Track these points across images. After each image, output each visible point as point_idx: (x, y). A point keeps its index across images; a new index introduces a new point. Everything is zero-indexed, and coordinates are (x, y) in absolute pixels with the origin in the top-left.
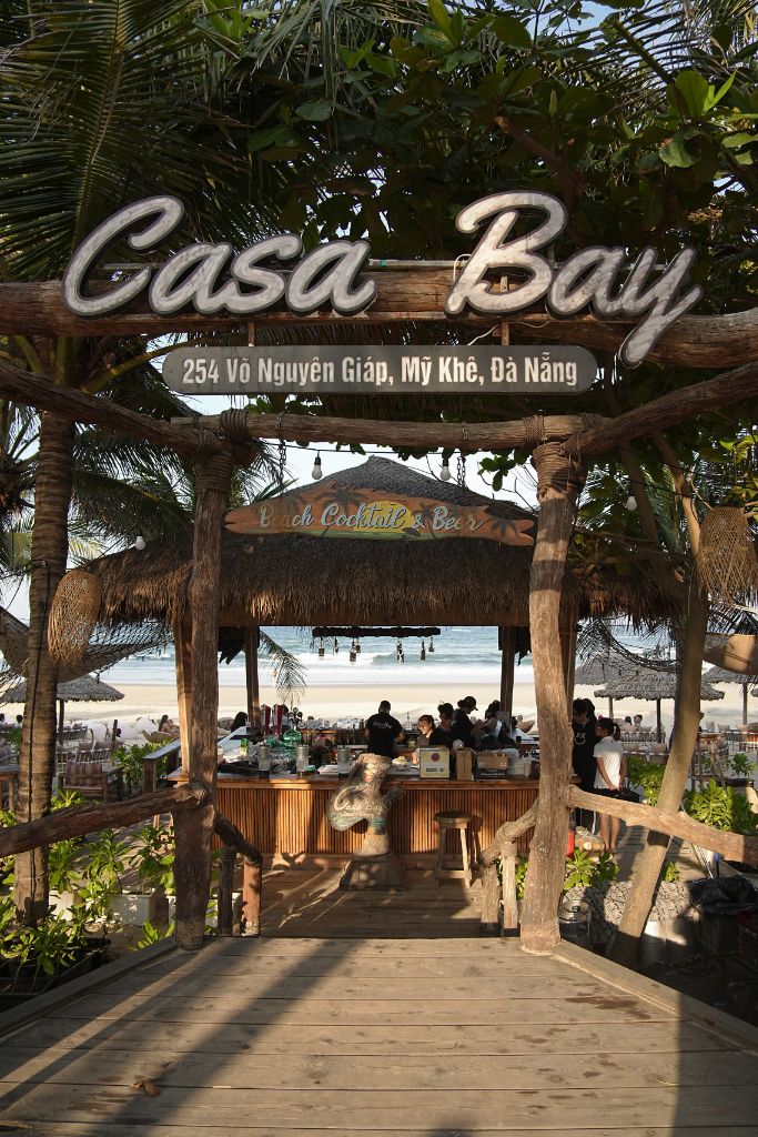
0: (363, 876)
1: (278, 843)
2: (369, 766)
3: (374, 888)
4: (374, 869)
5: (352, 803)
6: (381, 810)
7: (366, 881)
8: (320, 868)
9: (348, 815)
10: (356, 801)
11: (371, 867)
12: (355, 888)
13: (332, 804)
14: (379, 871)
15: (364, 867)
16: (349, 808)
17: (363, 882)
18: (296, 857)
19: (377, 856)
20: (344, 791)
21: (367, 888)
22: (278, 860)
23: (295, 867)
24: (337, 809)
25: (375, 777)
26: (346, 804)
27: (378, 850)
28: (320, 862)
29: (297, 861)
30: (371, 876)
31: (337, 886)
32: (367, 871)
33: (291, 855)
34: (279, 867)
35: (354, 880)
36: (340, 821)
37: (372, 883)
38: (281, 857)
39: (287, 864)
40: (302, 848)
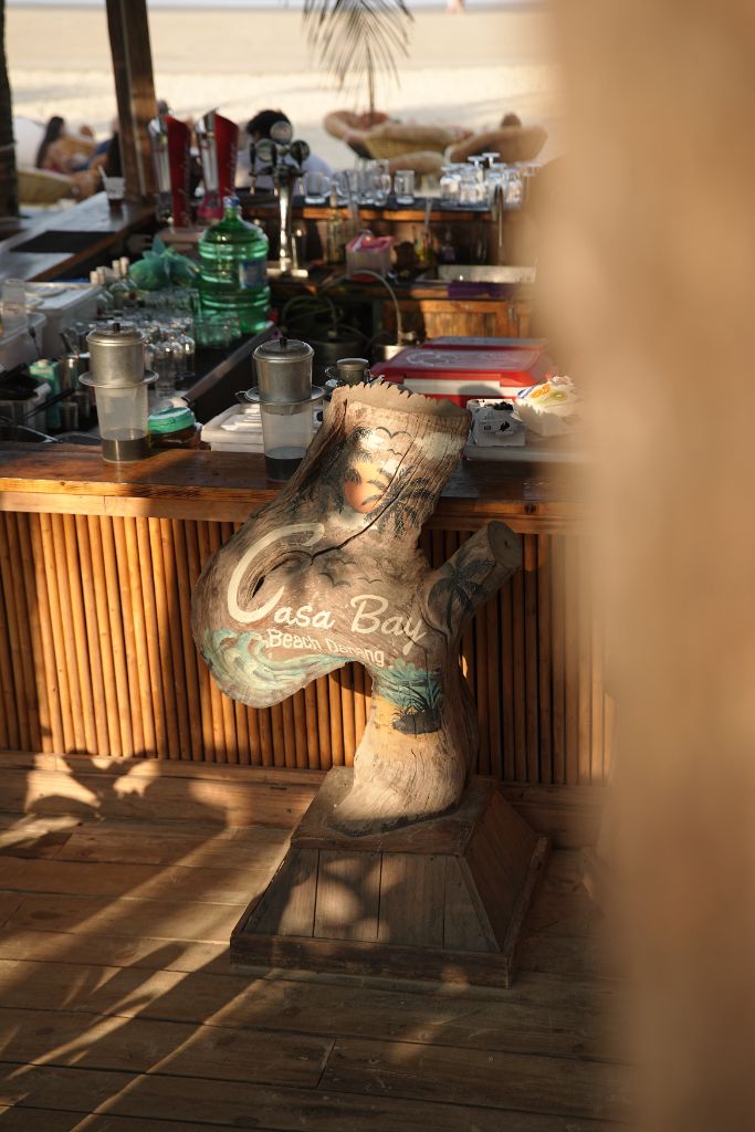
0: (335, 904)
1: (48, 717)
2: (370, 442)
3: (374, 959)
4: (386, 876)
5: (297, 594)
6: (416, 634)
7: (347, 928)
8: (213, 819)
9: (285, 641)
10: (315, 585)
11: (368, 867)
12: (295, 952)
13: (217, 592)
14: (399, 890)
15: (340, 866)
16: (284, 615)
17: (331, 927)
18: (120, 770)
19: (403, 821)
20: (267, 542)
21: (347, 955)
22: (51, 779)
23: (117, 811)
24: (244, 617)
25: (396, 491)
26: (275, 594)
27: (407, 793)
28: (213, 791)
29: (124, 785)
30: (370, 905)
31: (221, 942)
32: (354, 885)
33: (102, 763)
34: (54, 806)
35: (296, 917)
36: (251, 666)
37: (371, 934)
38: (62, 766)
39: (84, 795)
40: (147, 738)
